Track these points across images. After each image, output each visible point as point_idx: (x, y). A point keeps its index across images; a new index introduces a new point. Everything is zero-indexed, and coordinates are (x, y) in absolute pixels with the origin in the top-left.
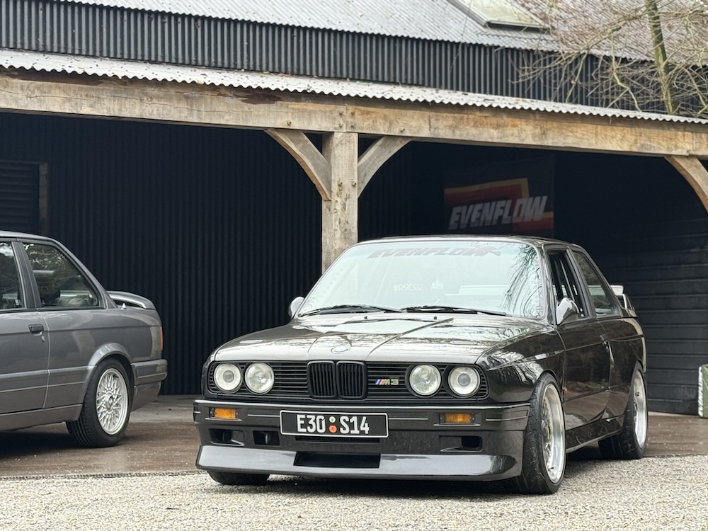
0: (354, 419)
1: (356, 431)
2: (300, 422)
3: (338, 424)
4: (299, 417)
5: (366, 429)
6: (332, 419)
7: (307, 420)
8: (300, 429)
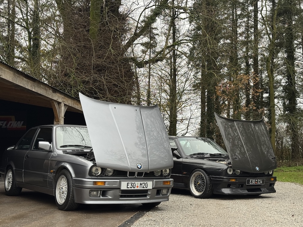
0: (260, 180)
1: (260, 183)
2: (250, 181)
3: (257, 182)
4: (250, 180)
5: (261, 182)
6: (256, 181)
7: (252, 181)
8: (250, 183)
